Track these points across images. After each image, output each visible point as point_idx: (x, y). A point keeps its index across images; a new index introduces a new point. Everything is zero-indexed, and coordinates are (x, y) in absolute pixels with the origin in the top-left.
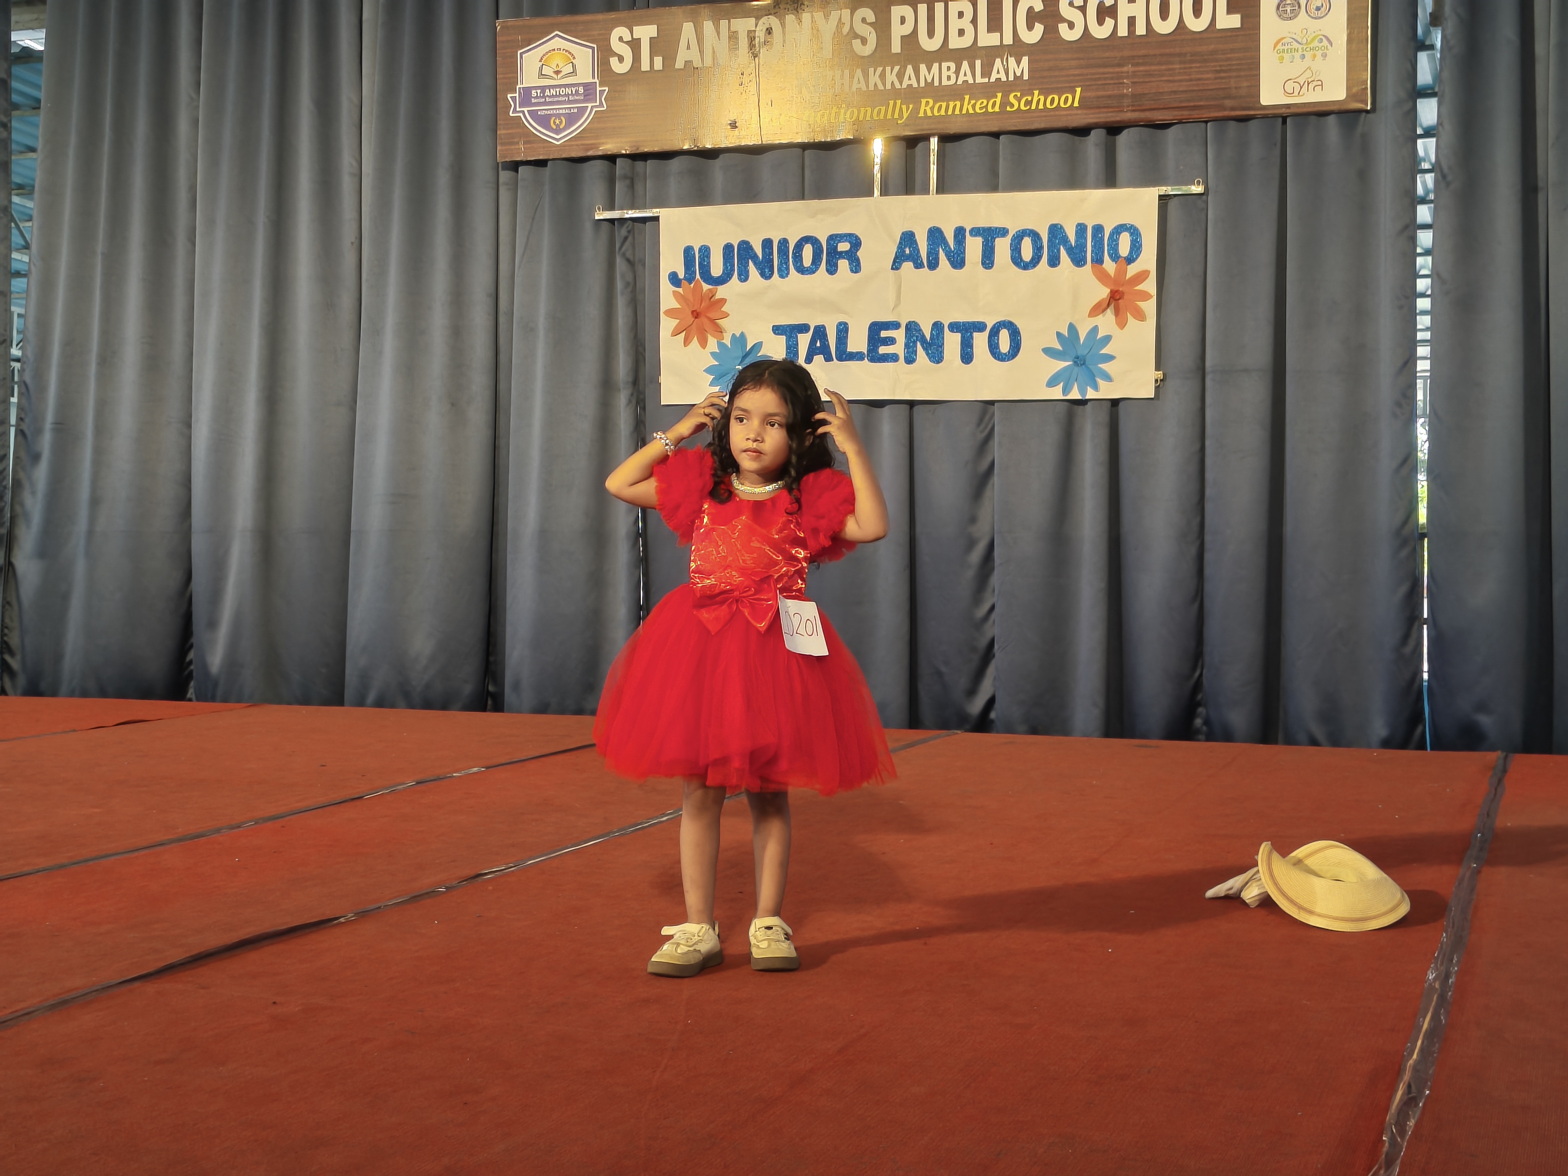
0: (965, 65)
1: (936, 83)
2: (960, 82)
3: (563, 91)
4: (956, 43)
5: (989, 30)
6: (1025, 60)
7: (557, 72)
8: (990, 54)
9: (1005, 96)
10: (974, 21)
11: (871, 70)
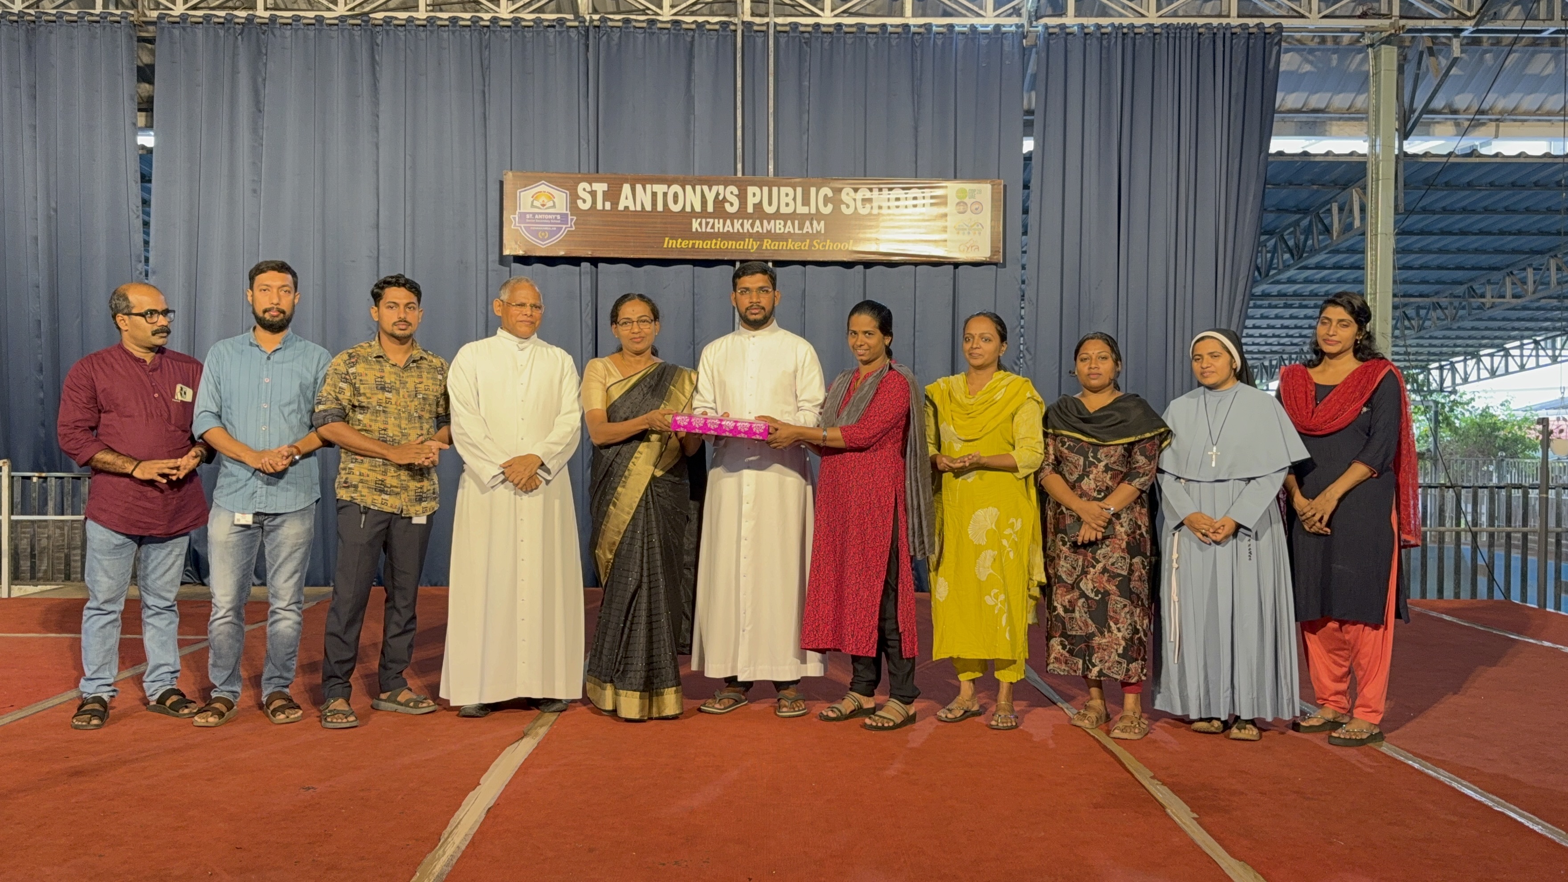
0: (789, 223)
1: (773, 231)
2: (786, 231)
3: (547, 217)
4: (784, 210)
5: (803, 205)
6: (822, 223)
7: (543, 205)
8: (803, 218)
9: (811, 241)
10: (794, 199)
11: (735, 221)
